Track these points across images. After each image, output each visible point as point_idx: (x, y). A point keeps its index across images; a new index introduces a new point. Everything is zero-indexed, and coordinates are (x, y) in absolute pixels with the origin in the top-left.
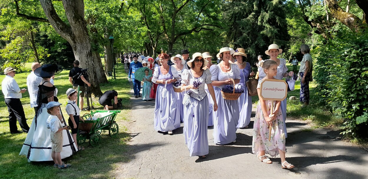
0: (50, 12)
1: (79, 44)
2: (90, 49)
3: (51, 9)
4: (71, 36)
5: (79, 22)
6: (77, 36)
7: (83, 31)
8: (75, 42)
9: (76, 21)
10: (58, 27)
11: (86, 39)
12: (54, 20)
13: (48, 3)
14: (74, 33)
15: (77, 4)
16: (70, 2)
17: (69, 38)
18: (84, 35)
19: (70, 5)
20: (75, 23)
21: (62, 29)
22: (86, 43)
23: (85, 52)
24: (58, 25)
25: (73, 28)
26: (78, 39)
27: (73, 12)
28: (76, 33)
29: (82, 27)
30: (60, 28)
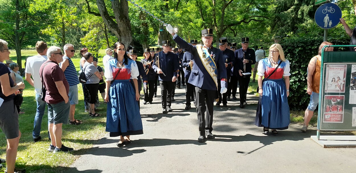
0: (104, 13)
1: (123, 37)
2: (131, 41)
3: (104, 10)
4: (117, 31)
5: (123, 20)
6: (122, 31)
7: (126, 28)
8: (120, 36)
9: (121, 19)
10: (109, 24)
11: (128, 33)
12: (106, 19)
13: (102, 7)
14: (120, 29)
15: (122, 6)
16: (117, 5)
17: (116, 32)
18: (127, 30)
19: (117, 8)
20: (121, 21)
21: (111, 26)
22: (128, 37)
23: (128, 43)
24: (109, 22)
25: (119, 25)
26: (122, 33)
27: (119, 13)
28: (121, 29)
29: (125, 24)
30: (110, 25)
